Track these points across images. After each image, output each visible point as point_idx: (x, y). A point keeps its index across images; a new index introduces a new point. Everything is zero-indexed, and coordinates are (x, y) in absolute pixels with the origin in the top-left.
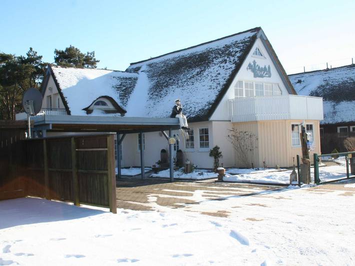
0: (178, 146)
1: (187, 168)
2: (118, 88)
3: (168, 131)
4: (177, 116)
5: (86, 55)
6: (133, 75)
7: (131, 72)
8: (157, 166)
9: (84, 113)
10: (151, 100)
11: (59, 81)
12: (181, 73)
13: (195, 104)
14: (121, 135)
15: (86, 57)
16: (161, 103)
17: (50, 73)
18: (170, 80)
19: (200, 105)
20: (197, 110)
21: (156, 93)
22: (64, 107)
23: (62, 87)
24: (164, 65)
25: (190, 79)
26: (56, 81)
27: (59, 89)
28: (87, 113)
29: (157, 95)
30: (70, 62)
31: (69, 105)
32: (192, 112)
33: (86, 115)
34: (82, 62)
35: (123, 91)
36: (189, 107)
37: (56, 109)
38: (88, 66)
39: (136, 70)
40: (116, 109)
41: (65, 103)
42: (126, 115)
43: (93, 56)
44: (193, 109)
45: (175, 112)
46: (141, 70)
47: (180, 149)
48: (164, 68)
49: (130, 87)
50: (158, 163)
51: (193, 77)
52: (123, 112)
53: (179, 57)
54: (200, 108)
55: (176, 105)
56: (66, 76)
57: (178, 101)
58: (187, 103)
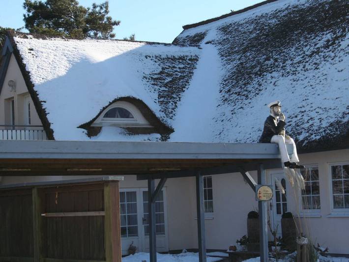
0: (285, 205)
1: (301, 253)
2: (156, 80)
3: (256, 172)
4: (275, 138)
5: (90, 11)
6: (188, 51)
7: (183, 46)
8: (239, 248)
9: (81, 136)
10: (226, 104)
11: (29, 68)
12: (291, 43)
13: (321, 111)
14: (157, 182)
15: (92, 14)
16: (247, 109)
17: (11, 50)
18: (268, 59)
19: (331, 113)
20: (325, 124)
21: (238, 90)
22: (39, 123)
23: (36, 79)
24: (255, 29)
25: (311, 56)
26: (22, 67)
27: (30, 85)
28: (90, 135)
29: (239, 94)
30: (57, 25)
31: (49, 118)
32: (315, 128)
33: (87, 139)
34: (84, 24)
35: (166, 85)
36: (306, 118)
37: (23, 127)
38: (96, 34)
39: (195, 41)
40: (151, 124)
41: (42, 114)
42: (174, 138)
43: (106, 12)
44: (317, 123)
45: (270, 130)
46: (206, 39)
47: (289, 210)
48: (254, 35)
49: (182, 77)
50: (241, 243)
51: (317, 53)
52: (165, 131)
53: (287, 9)
54: (332, 120)
55: (272, 115)
56: (45, 55)
57: (276, 105)
58: (303, 110)
